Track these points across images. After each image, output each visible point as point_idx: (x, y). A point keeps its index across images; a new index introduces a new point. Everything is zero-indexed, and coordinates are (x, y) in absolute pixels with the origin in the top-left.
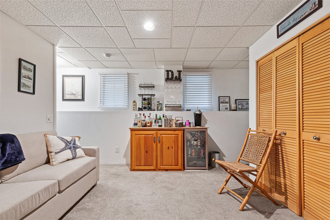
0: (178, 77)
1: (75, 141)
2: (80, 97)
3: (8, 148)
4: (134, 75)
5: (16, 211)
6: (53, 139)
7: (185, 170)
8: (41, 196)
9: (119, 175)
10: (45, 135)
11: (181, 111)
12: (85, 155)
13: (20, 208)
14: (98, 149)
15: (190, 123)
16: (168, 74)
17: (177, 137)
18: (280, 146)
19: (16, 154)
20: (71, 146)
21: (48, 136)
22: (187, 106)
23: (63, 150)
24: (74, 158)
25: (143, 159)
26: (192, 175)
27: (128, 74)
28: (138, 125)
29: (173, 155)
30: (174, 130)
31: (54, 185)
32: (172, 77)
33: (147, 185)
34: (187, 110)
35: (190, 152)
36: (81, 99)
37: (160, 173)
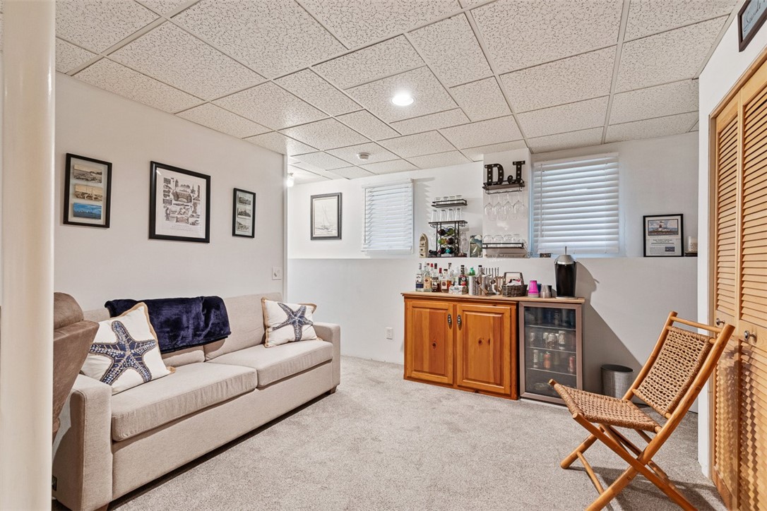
0: (514, 178)
1: (303, 313)
2: (335, 233)
3: (212, 316)
4: (426, 183)
5: (196, 397)
6: (273, 307)
7: (522, 399)
8: (230, 387)
9: (379, 383)
10: (262, 300)
11: (524, 257)
12: (316, 337)
13: (202, 394)
14: (338, 330)
15: (539, 287)
16: (490, 173)
17: (501, 319)
18: (747, 373)
19: (221, 325)
20: (297, 319)
21: (266, 301)
22: (544, 246)
23: (283, 325)
24: (298, 340)
25: (428, 358)
26: (532, 413)
27: (413, 181)
28: (425, 287)
29: (491, 358)
30: (495, 303)
31: (250, 375)
32: (501, 180)
33: (415, 410)
34: (542, 255)
35: (539, 359)
36: (337, 235)
37: (458, 393)
